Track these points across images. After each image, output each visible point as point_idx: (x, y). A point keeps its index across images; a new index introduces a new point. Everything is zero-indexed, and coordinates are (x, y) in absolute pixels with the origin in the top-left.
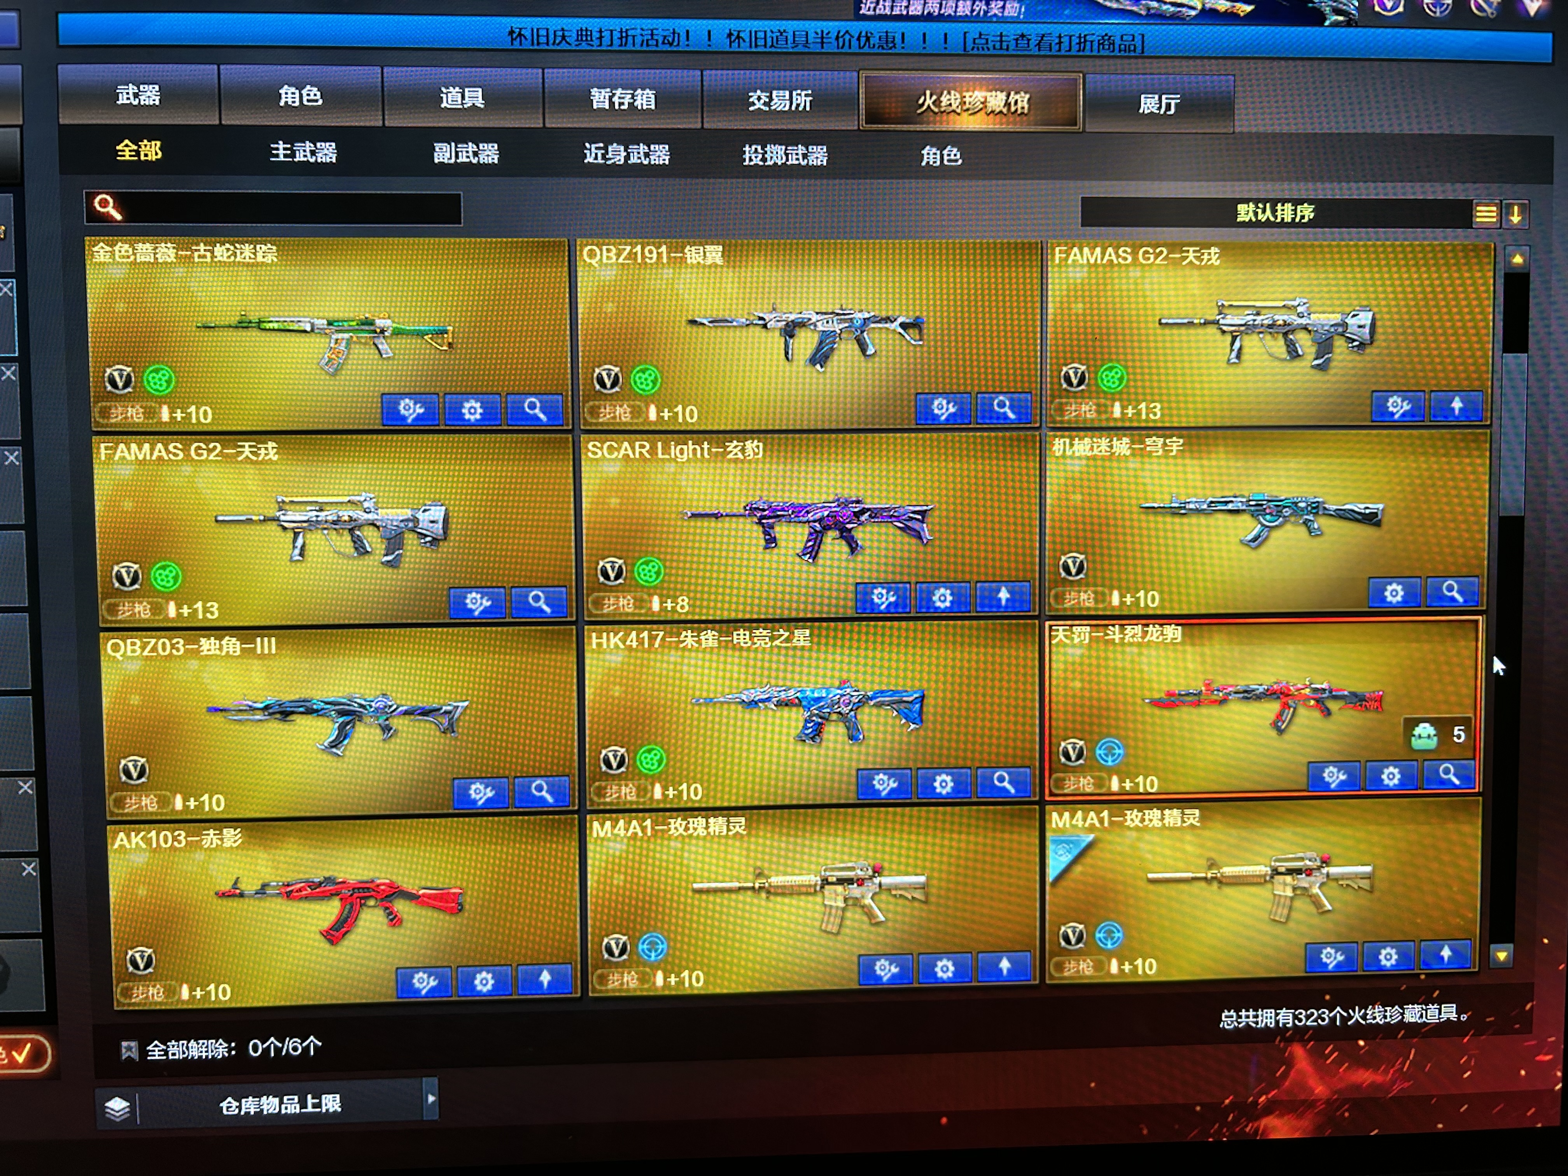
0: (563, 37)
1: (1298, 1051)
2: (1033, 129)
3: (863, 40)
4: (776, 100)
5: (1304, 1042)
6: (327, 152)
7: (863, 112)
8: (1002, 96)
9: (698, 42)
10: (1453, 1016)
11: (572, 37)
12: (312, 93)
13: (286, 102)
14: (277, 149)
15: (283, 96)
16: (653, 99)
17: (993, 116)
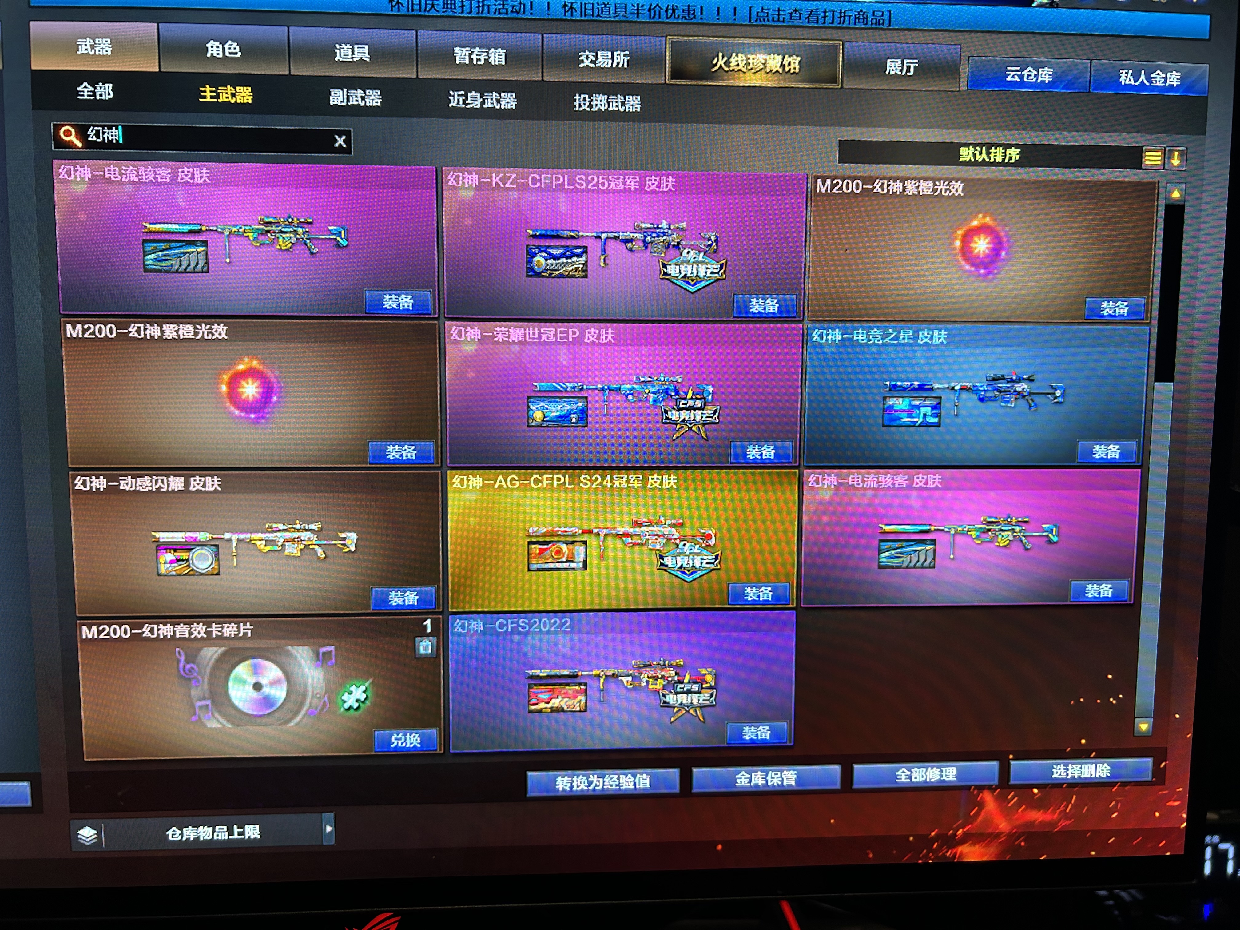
0: (433, 5)
1: (988, 798)
2: (803, 85)
3: (670, 11)
4: (601, 58)
5: (992, 790)
6: (245, 95)
7: (668, 70)
8: (779, 58)
9: (540, 11)
11: (439, 7)
12: (232, 47)
13: (212, 54)
14: (205, 92)
15: (210, 49)
16: (503, 57)
17: (770, 75)
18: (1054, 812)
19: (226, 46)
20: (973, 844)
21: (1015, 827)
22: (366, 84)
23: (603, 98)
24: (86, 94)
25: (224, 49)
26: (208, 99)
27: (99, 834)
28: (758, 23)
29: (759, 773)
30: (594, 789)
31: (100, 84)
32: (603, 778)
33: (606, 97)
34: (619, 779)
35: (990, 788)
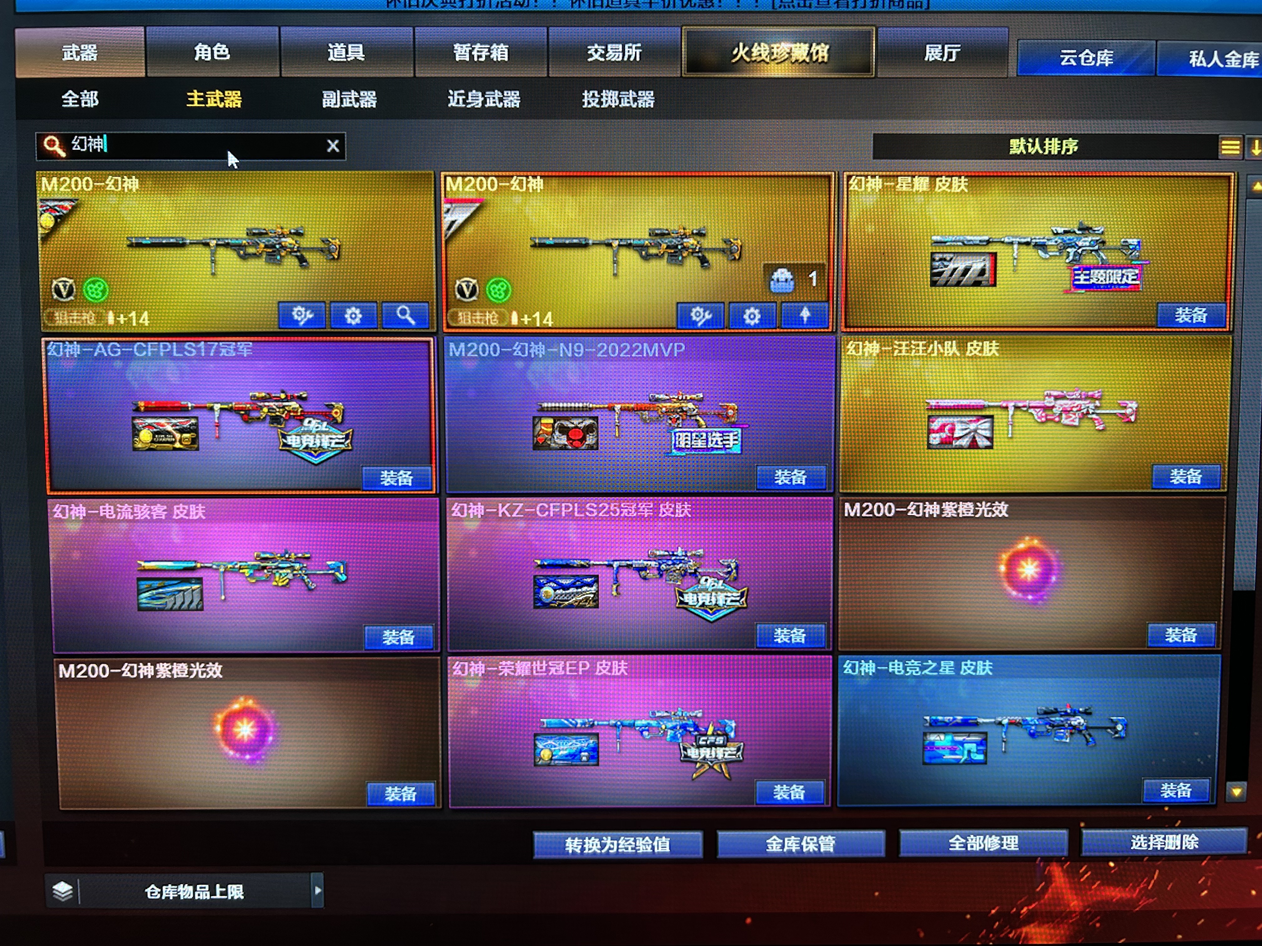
12: (221, 50)
13: (200, 58)
14: (193, 97)
15: (198, 52)
16: (506, 53)
17: (797, 64)
18: (1134, 888)
19: (215, 49)
20: (1041, 924)
21: (1089, 906)
22: (360, 84)
23: (614, 94)
24: (71, 101)
25: (212, 52)
26: (196, 105)
27: (74, 889)
28: (782, 9)
29: (793, 838)
30: (608, 852)
31: (86, 92)
32: (618, 840)
33: (617, 92)
34: (635, 841)
35: (1058, 860)
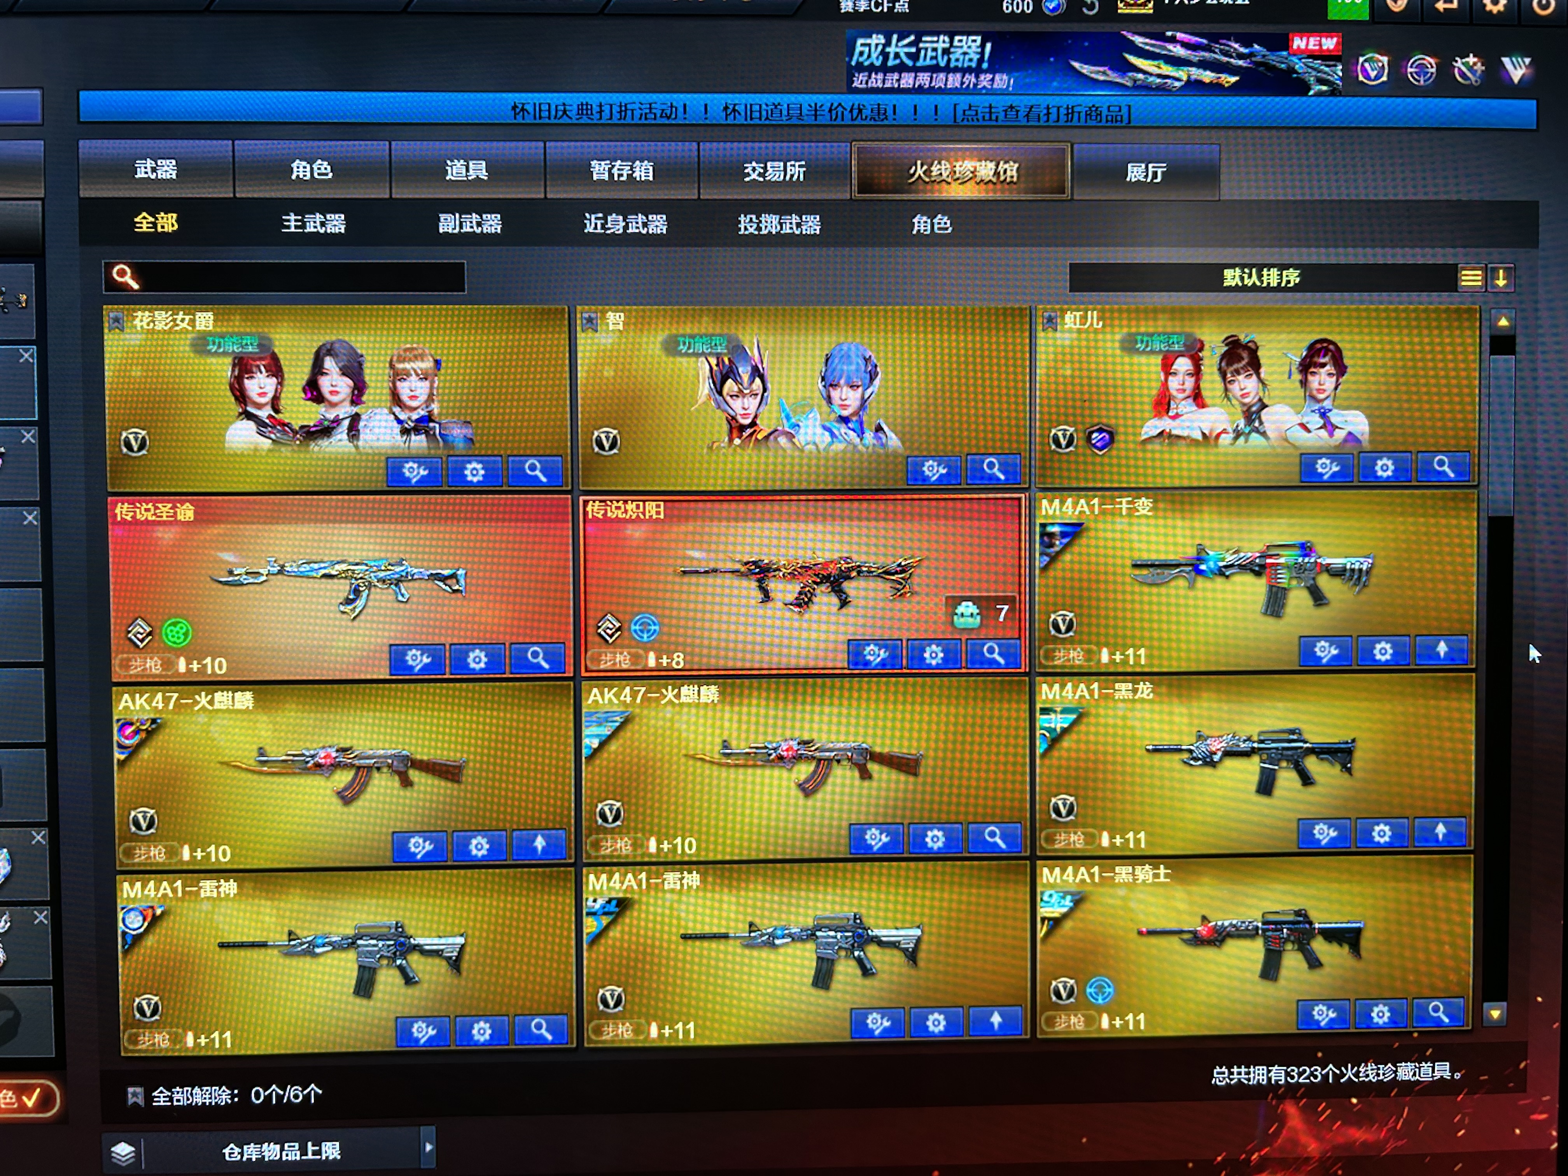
0: (565, 111)
1: (1291, 1109)
2: (1023, 197)
3: (855, 112)
4: (770, 170)
5: (1297, 1099)
6: (337, 224)
7: (855, 182)
8: (992, 165)
9: (695, 115)
10: (1447, 1075)
11: (573, 113)
